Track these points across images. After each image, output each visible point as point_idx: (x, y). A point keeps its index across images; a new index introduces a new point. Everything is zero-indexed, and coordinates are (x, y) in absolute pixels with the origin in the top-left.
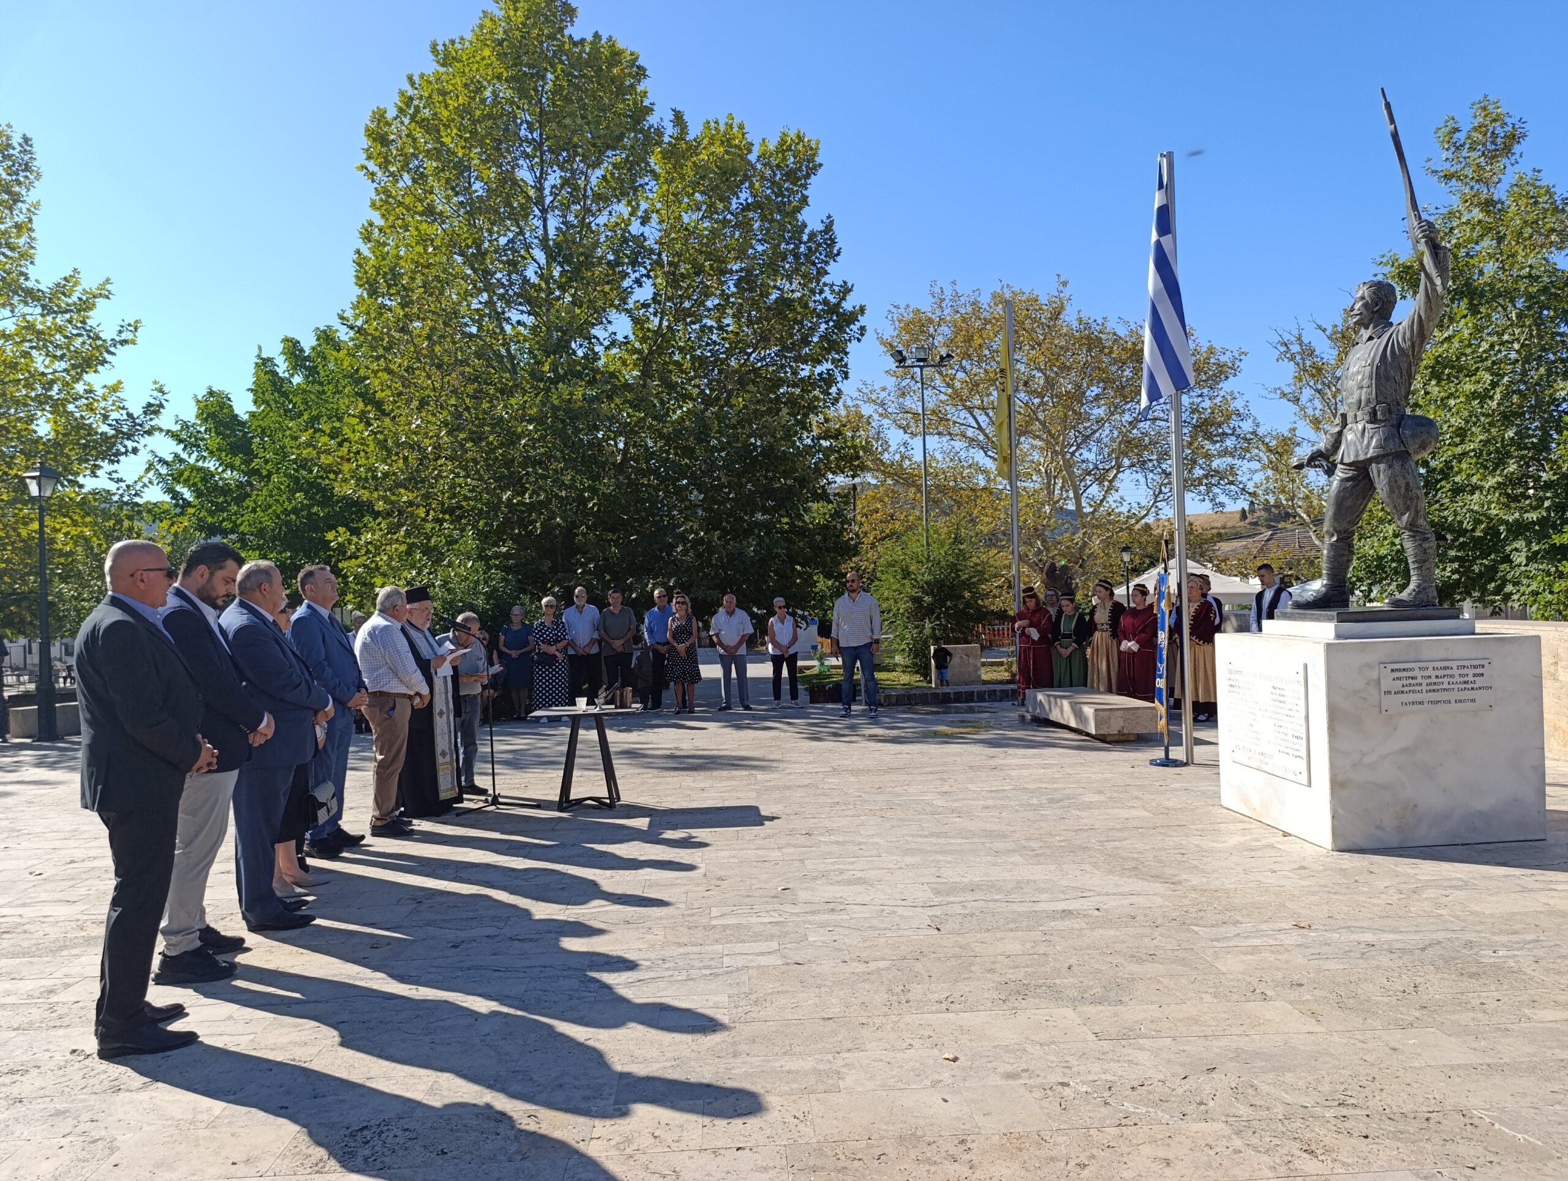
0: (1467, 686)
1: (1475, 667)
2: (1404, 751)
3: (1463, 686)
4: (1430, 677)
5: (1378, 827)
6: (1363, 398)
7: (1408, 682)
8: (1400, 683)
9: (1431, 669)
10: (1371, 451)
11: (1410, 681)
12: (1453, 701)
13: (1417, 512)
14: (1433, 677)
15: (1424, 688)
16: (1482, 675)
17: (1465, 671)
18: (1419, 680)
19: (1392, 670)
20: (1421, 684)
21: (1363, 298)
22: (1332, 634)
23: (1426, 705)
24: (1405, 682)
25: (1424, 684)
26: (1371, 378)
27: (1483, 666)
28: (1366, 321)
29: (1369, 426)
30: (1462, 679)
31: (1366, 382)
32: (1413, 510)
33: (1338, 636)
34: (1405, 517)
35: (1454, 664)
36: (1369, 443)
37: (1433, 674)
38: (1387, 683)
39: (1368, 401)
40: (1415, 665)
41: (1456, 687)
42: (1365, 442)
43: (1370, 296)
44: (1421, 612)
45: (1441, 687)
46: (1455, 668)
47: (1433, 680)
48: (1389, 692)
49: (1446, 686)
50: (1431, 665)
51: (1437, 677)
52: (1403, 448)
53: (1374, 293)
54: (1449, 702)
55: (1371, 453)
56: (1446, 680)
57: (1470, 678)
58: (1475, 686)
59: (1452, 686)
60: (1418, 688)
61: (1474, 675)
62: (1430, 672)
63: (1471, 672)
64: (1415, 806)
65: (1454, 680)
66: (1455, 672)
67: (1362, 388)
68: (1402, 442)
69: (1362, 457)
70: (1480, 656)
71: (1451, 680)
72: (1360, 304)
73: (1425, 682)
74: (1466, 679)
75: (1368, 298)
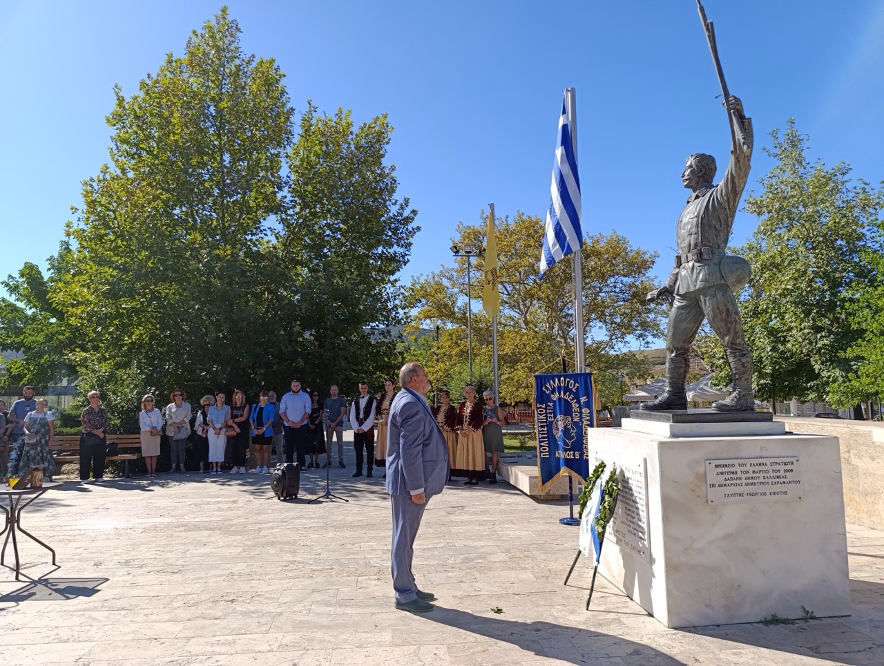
0: (779, 480)
1: (785, 464)
2: (728, 536)
3: (776, 480)
4: (748, 472)
5: (707, 606)
6: (692, 243)
7: (729, 476)
8: (722, 477)
9: (748, 465)
10: (699, 283)
11: (732, 476)
12: (768, 493)
13: (736, 333)
14: (751, 472)
15: (744, 482)
16: (792, 471)
17: (777, 467)
18: (739, 475)
19: (716, 466)
20: (740, 479)
21: (691, 166)
22: (668, 434)
23: (745, 496)
24: (727, 476)
25: (743, 479)
26: (697, 226)
27: (792, 463)
28: (693, 184)
29: (696, 264)
30: (775, 474)
31: (694, 230)
32: (732, 332)
33: (673, 435)
34: (727, 338)
35: (768, 461)
36: (697, 278)
37: (751, 469)
38: (712, 477)
39: (696, 245)
40: (736, 462)
41: (770, 480)
42: (694, 277)
43: (696, 165)
44: (740, 415)
45: (757, 481)
46: (769, 464)
47: (751, 475)
48: (714, 485)
49: (761, 480)
50: (748, 462)
51: (754, 472)
52: (723, 282)
53: (699, 162)
54: (765, 494)
55: (699, 285)
56: (761, 475)
57: (782, 473)
58: (786, 480)
59: (767, 480)
60: (738, 482)
61: (785, 471)
62: (748, 468)
63: (783, 468)
64: (739, 586)
65: (768, 475)
66: (769, 468)
67: (691, 234)
68: (723, 276)
69: (692, 289)
70: (789, 454)
71: (766, 475)
72: (689, 171)
73: (743, 476)
74: (778, 474)
75: (694, 166)
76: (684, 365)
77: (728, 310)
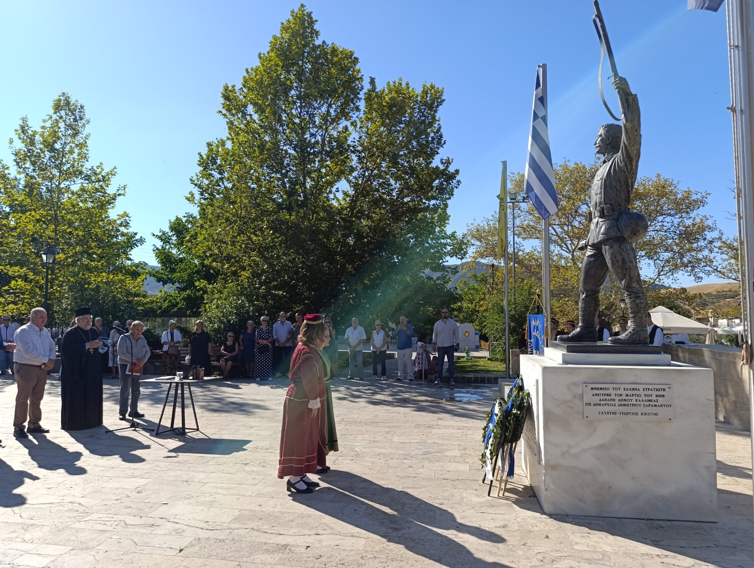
0: (650, 403)
1: (657, 390)
2: (602, 447)
3: (648, 403)
4: (621, 395)
5: (580, 500)
6: (598, 201)
7: (604, 398)
8: (598, 398)
9: (622, 389)
10: (600, 236)
11: (606, 397)
12: (639, 414)
13: (631, 278)
14: (624, 395)
15: (617, 403)
16: (664, 396)
17: (650, 392)
18: (613, 397)
19: (592, 389)
20: (614, 400)
21: (601, 136)
22: (561, 362)
23: (618, 415)
24: (602, 398)
25: (617, 400)
26: (601, 189)
27: (664, 390)
28: (603, 150)
29: (601, 220)
30: (647, 398)
31: (599, 191)
32: (627, 277)
33: (565, 362)
34: (623, 282)
35: (641, 387)
36: (599, 231)
37: (624, 393)
38: (588, 397)
39: (600, 203)
40: (610, 386)
41: (642, 403)
42: (598, 230)
43: (604, 134)
45: (630, 402)
46: (641, 390)
47: (624, 397)
48: (589, 404)
49: (634, 402)
50: (622, 387)
51: (627, 395)
52: (619, 234)
53: (607, 132)
54: (637, 414)
55: (601, 237)
56: (634, 398)
57: (654, 398)
58: (657, 404)
59: (639, 403)
60: (612, 402)
61: (657, 396)
62: (622, 391)
63: (655, 393)
64: (610, 487)
65: (641, 399)
66: (641, 392)
67: (597, 194)
68: (619, 230)
69: (596, 242)
70: (663, 382)
71: (638, 398)
72: (600, 139)
73: (617, 398)
74: (650, 398)
75: (603, 135)
76: (593, 305)
77: (623, 259)
